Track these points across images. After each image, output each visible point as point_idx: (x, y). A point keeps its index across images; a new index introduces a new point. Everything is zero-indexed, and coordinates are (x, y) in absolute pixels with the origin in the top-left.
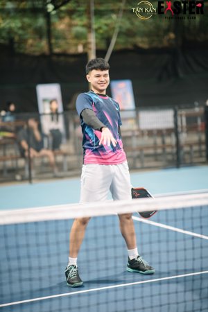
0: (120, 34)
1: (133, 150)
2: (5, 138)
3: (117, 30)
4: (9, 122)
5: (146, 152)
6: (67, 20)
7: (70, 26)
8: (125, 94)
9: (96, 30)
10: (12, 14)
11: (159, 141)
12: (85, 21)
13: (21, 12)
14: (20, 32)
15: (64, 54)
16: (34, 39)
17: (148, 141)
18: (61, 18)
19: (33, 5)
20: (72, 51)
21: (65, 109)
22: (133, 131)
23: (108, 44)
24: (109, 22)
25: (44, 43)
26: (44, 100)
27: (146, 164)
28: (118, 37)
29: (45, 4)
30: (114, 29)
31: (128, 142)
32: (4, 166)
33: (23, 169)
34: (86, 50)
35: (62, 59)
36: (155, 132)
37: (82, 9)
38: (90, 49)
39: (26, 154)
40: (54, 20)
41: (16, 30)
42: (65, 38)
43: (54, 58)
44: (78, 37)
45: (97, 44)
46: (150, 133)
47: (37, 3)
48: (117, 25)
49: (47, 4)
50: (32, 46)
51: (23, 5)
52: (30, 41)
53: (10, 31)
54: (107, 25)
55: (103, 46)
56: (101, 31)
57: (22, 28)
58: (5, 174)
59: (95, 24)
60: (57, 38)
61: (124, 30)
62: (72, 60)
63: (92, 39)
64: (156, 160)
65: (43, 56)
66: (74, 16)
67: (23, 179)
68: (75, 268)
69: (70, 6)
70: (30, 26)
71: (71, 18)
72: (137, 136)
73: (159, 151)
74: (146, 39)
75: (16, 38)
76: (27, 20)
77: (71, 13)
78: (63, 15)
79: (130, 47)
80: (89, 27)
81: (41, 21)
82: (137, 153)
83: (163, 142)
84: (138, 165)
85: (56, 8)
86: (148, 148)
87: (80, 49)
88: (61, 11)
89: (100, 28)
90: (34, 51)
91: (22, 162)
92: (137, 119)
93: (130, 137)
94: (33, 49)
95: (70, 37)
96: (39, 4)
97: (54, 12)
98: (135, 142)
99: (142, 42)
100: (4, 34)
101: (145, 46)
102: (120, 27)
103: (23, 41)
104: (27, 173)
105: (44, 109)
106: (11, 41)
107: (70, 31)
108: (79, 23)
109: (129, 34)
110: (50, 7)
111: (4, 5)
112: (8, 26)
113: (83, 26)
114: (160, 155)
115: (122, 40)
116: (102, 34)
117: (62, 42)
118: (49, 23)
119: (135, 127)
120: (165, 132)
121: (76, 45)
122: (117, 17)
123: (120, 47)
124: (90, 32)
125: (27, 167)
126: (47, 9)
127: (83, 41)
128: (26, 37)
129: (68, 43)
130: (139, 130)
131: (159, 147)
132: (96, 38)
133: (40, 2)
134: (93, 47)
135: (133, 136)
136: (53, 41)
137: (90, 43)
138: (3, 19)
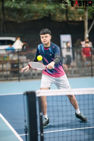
9: (88, 10)
10: (51, 3)
14: (54, 11)
15: (74, 21)
16: (60, 14)
20: (77, 19)
21: (73, 46)
25: (64, 16)
26: (64, 42)
35: (72, 23)
38: (85, 19)
42: (74, 14)
43: (69, 23)
44: (80, 13)
50: (59, 17)
52: (58, 15)
53: (49, 10)
56: (90, 11)
57: (55, 9)
60: (70, 14)
62: (76, 24)
63: (87, 14)
65: (64, 22)
70: (58, 8)
75: (52, 14)
76: (57, 6)
87: (81, 19)
89: (90, 9)
90: (60, 20)
94: (60, 19)
95: (76, 13)
97: (69, 2)
103: (55, 15)
105: (64, 46)
106: (50, 15)
107: (76, 11)
116: (91, 12)
117: (72, 16)
121: (79, 17)
124: (85, 11)
127: (82, 15)
128: (56, 13)
129: (75, 16)
132: (88, 14)
134: (87, 18)
136: (69, 15)
137: (85, 16)
138: (47, 5)
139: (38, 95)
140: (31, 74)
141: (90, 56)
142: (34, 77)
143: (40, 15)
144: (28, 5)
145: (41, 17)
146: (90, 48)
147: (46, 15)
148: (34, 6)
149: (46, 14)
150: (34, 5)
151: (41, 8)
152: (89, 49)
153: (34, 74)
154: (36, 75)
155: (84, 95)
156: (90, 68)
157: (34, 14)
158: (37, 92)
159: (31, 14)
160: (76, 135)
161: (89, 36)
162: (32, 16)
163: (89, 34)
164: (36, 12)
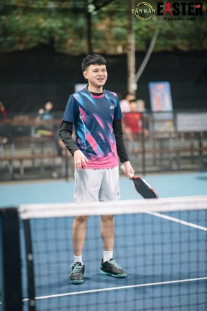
0: (160, 35)
1: (170, 152)
2: (43, 136)
3: (157, 32)
4: (48, 121)
5: (183, 154)
6: (107, 21)
7: (110, 26)
8: (163, 96)
9: (136, 32)
10: (54, 14)
11: (196, 143)
12: (126, 22)
13: (62, 12)
14: (61, 32)
15: (104, 55)
16: (74, 39)
17: (184, 143)
18: (101, 19)
19: (75, 5)
20: (111, 51)
22: (170, 133)
23: (148, 45)
24: (149, 23)
25: (84, 44)
27: (182, 167)
28: (158, 39)
29: (87, 4)
30: (153, 31)
31: (165, 144)
32: (42, 164)
33: (60, 167)
34: (126, 51)
36: (192, 135)
37: (123, 9)
38: (130, 50)
39: (64, 152)
40: (95, 20)
41: (57, 30)
42: (105, 39)
44: (118, 38)
45: (136, 45)
46: (187, 135)
47: (78, 3)
48: (157, 27)
49: (89, 4)
50: (72, 46)
51: (65, 5)
52: (70, 41)
53: (51, 31)
54: (147, 27)
55: (142, 47)
56: (141, 33)
57: (63, 28)
58: (42, 171)
59: (136, 25)
60: (97, 38)
61: (164, 32)
62: (111, 60)
63: (132, 40)
64: (193, 163)
66: (115, 17)
67: (60, 177)
68: (80, 265)
69: (111, 6)
70: (70, 26)
71: (112, 19)
72: (174, 138)
73: (196, 154)
74: (185, 42)
75: (57, 38)
76: (68, 20)
77: (111, 14)
78: (103, 15)
79: (169, 49)
80: (129, 28)
81: (82, 22)
82: (173, 155)
83: (201, 145)
84: (175, 167)
85: (97, 9)
86: (185, 150)
87: (120, 50)
88: (102, 12)
89: (140, 29)
90: (74, 51)
91: (59, 161)
92: (174, 121)
93: (167, 139)
94: (73, 49)
95: (110, 37)
96: (80, 5)
97: (95, 13)
98: (172, 144)
99: (182, 44)
100: (45, 34)
101: (185, 48)
102: (161, 29)
103: (63, 41)
104: (63, 171)
106: (52, 40)
107: (110, 32)
108: (119, 24)
109: (169, 35)
110: (91, 8)
111: (45, 4)
112: (49, 26)
113: (124, 27)
114: (196, 157)
115: (161, 42)
116: (141, 36)
117: (102, 43)
118: (89, 24)
119: (172, 129)
120: (202, 135)
121: (116, 46)
122: (158, 19)
123: (160, 49)
124: (130, 33)
125: (64, 165)
126: (88, 9)
127: (123, 42)
128: (67, 37)
129: (107, 44)
130: (176, 132)
131: (196, 150)
132: (136, 39)
133: (82, 3)
134: (133, 48)
135: (170, 137)
136: (93, 41)
137: (129, 44)
138: (45, 18)
139: (23, 216)
140: (11, 169)
141: (140, 132)
142: (17, 176)
143: (31, 40)
144: (4, 18)
145: (32, 45)
146: (141, 114)
147: (42, 40)
148: (17, 21)
149: (44, 37)
150: (18, 18)
151: (33, 25)
152: (137, 116)
153: (17, 171)
154: (22, 171)
155: (124, 215)
156: (140, 156)
157: (17, 38)
158: (21, 209)
159: (9, 38)
160: (107, 303)
161: (138, 87)
162: (14, 43)
163: (138, 83)
164: (23, 34)
